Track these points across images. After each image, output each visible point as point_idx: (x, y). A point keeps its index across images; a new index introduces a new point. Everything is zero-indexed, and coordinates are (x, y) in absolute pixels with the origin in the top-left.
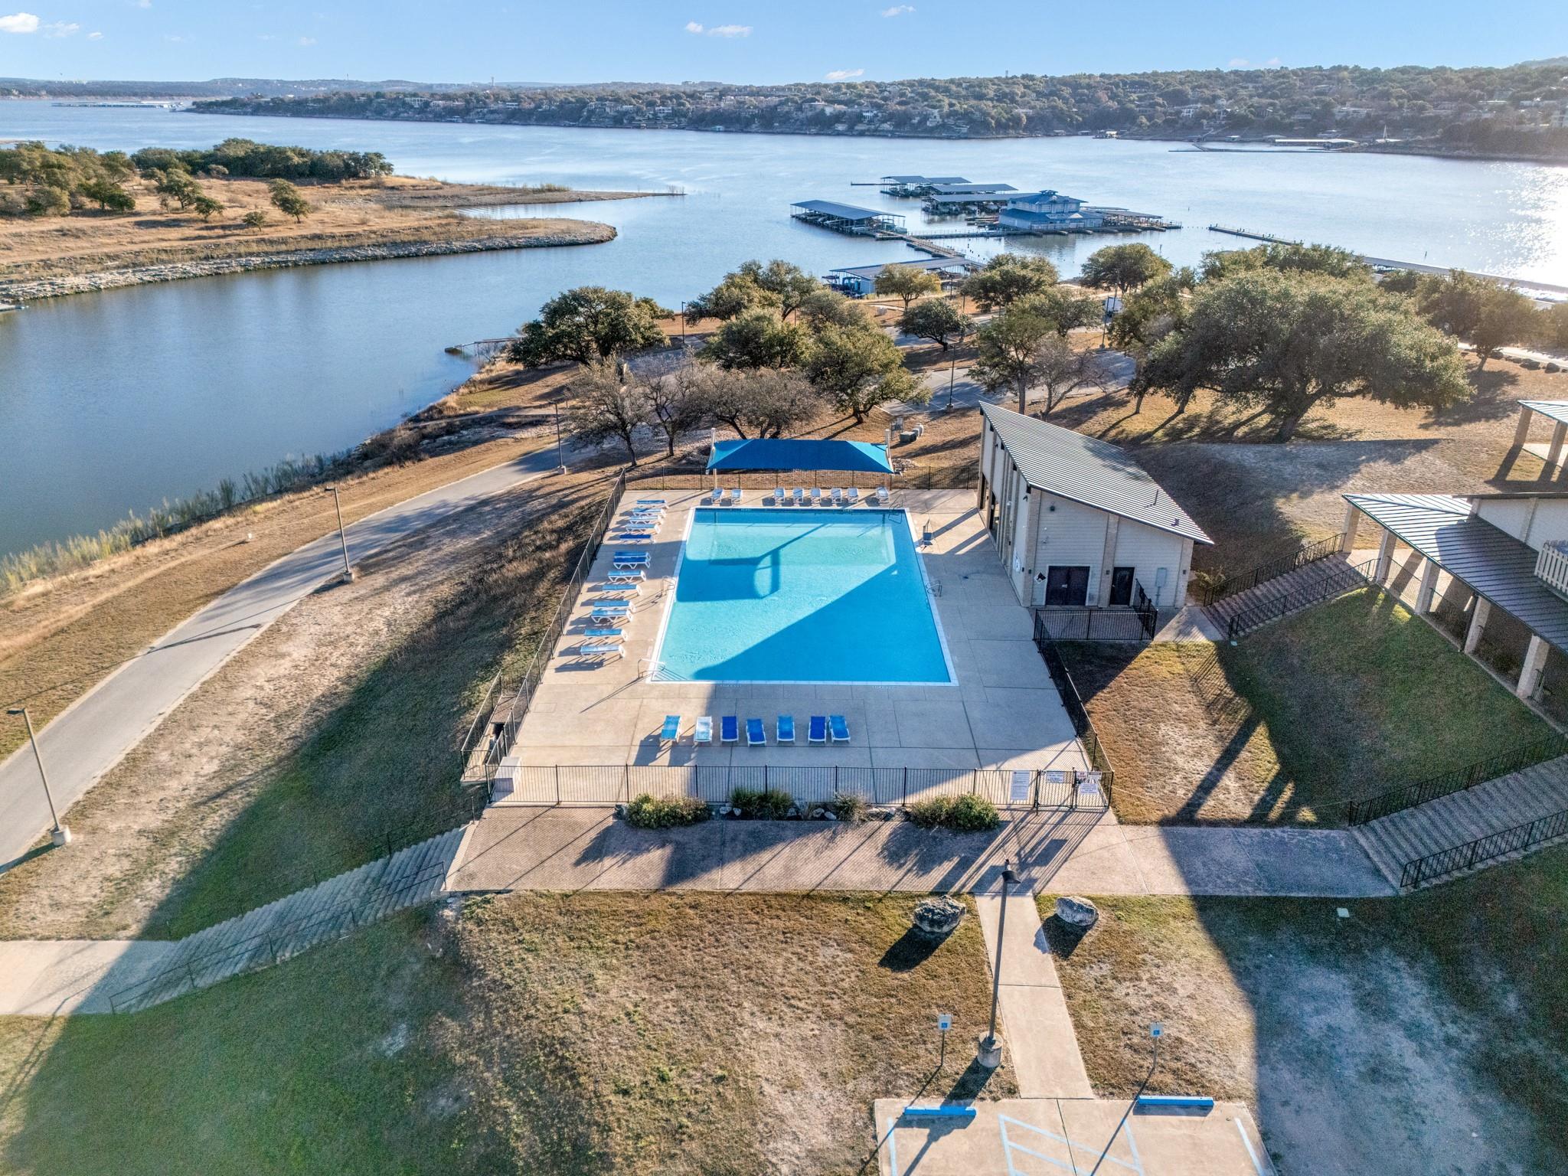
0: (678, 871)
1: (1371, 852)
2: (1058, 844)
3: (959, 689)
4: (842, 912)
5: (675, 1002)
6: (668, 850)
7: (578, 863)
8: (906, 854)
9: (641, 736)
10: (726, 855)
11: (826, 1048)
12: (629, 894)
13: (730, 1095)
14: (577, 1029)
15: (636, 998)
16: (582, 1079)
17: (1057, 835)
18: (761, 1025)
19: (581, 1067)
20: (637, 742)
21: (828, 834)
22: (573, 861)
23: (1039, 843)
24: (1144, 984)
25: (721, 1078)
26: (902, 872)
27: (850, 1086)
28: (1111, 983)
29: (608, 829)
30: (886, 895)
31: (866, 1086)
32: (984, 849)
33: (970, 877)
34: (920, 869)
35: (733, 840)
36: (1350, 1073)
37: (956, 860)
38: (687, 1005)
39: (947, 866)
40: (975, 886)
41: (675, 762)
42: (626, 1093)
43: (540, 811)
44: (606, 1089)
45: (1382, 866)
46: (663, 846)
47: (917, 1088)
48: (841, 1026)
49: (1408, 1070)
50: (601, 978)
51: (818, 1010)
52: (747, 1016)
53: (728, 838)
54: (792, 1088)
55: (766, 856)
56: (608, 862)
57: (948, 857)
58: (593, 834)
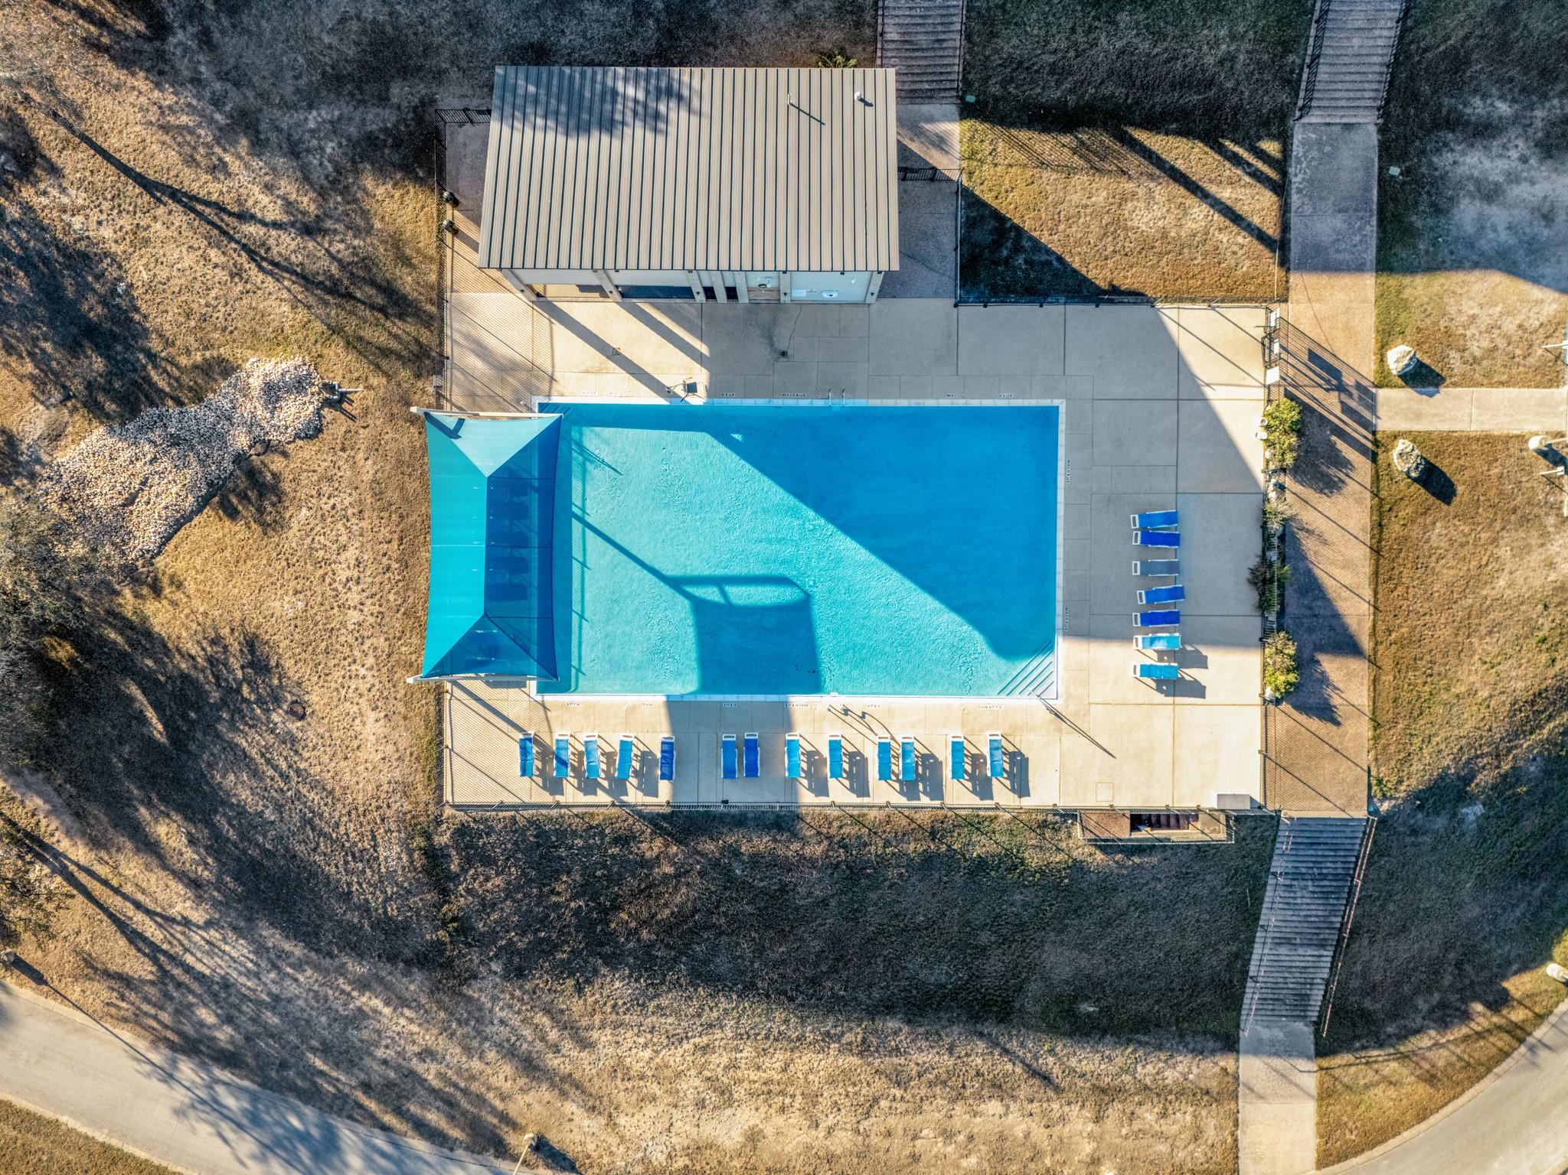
0: (1347, 646)
1: (1328, 120)
2: (1313, 356)
3: (1070, 400)
4: (1394, 529)
5: (1481, 638)
6: (1321, 657)
7: (1338, 724)
8: (1328, 476)
9: (1160, 698)
10: (1328, 613)
11: (1521, 543)
12: (1375, 681)
13: (1556, 600)
14: (1504, 697)
15: (1478, 664)
16: (1543, 687)
17: (1305, 357)
18: (1502, 583)
19: (1536, 689)
20: (1170, 700)
21: (1301, 535)
22: (1334, 728)
23: (1314, 372)
24: (1468, 333)
25: (1546, 607)
26: (1348, 480)
27: (1552, 530)
28: (1466, 354)
29: (1296, 707)
30: (1375, 495)
31: (1551, 520)
32: (1321, 415)
33: (1355, 431)
34: (1346, 467)
35: (1310, 608)
36: (1546, 232)
37: (1334, 438)
38: (1483, 630)
39: (1341, 445)
40: (1366, 429)
41: (1202, 663)
42: (1554, 661)
43: (1270, 765)
44: (1551, 672)
45: (1344, 120)
46: (1318, 662)
47: (1557, 491)
48: (1504, 533)
49: (1546, 197)
50: (1461, 689)
51: (1491, 548)
52: (1494, 592)
53: (1308, 613)
54: (1551, 563)
55: (1328, 583)
56: (1336, 700)
57: (1333, 446)
58: (1303, 718)
